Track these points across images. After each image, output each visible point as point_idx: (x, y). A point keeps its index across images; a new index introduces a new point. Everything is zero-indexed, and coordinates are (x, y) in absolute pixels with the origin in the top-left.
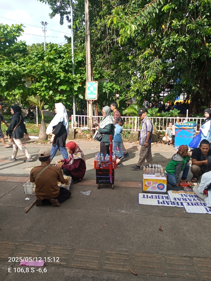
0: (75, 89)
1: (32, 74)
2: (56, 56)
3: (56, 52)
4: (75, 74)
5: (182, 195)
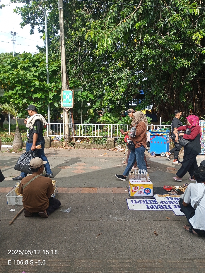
0: (50, 97)
1: (5, 82)
2: (30, 64)
3: (30, 60)
4: (50, 82)
5: (167, 198)
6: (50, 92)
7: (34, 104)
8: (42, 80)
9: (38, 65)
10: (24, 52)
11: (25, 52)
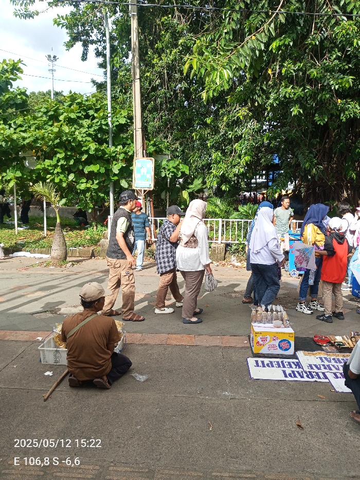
0: (114, 171)
1: (38, 145)
2: (81, 114)
3: (80, 107)
4: (114, 145)
5: (321, 358)
6: (114, 162)
7: (87, 182)
8: (100, 142)
9: (93, 115)
10: (71, 92)
11: (73, 93)
